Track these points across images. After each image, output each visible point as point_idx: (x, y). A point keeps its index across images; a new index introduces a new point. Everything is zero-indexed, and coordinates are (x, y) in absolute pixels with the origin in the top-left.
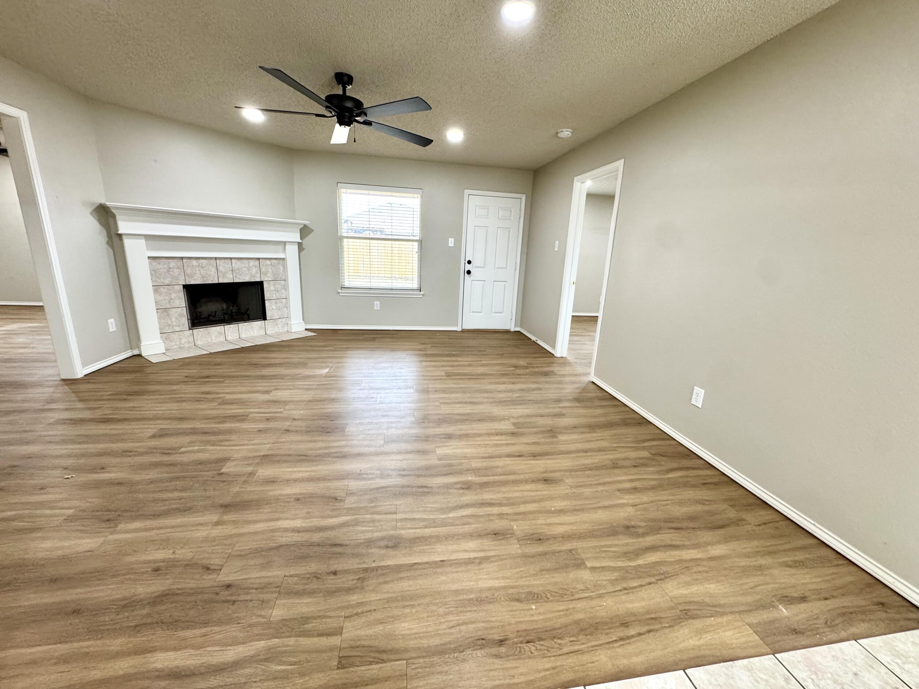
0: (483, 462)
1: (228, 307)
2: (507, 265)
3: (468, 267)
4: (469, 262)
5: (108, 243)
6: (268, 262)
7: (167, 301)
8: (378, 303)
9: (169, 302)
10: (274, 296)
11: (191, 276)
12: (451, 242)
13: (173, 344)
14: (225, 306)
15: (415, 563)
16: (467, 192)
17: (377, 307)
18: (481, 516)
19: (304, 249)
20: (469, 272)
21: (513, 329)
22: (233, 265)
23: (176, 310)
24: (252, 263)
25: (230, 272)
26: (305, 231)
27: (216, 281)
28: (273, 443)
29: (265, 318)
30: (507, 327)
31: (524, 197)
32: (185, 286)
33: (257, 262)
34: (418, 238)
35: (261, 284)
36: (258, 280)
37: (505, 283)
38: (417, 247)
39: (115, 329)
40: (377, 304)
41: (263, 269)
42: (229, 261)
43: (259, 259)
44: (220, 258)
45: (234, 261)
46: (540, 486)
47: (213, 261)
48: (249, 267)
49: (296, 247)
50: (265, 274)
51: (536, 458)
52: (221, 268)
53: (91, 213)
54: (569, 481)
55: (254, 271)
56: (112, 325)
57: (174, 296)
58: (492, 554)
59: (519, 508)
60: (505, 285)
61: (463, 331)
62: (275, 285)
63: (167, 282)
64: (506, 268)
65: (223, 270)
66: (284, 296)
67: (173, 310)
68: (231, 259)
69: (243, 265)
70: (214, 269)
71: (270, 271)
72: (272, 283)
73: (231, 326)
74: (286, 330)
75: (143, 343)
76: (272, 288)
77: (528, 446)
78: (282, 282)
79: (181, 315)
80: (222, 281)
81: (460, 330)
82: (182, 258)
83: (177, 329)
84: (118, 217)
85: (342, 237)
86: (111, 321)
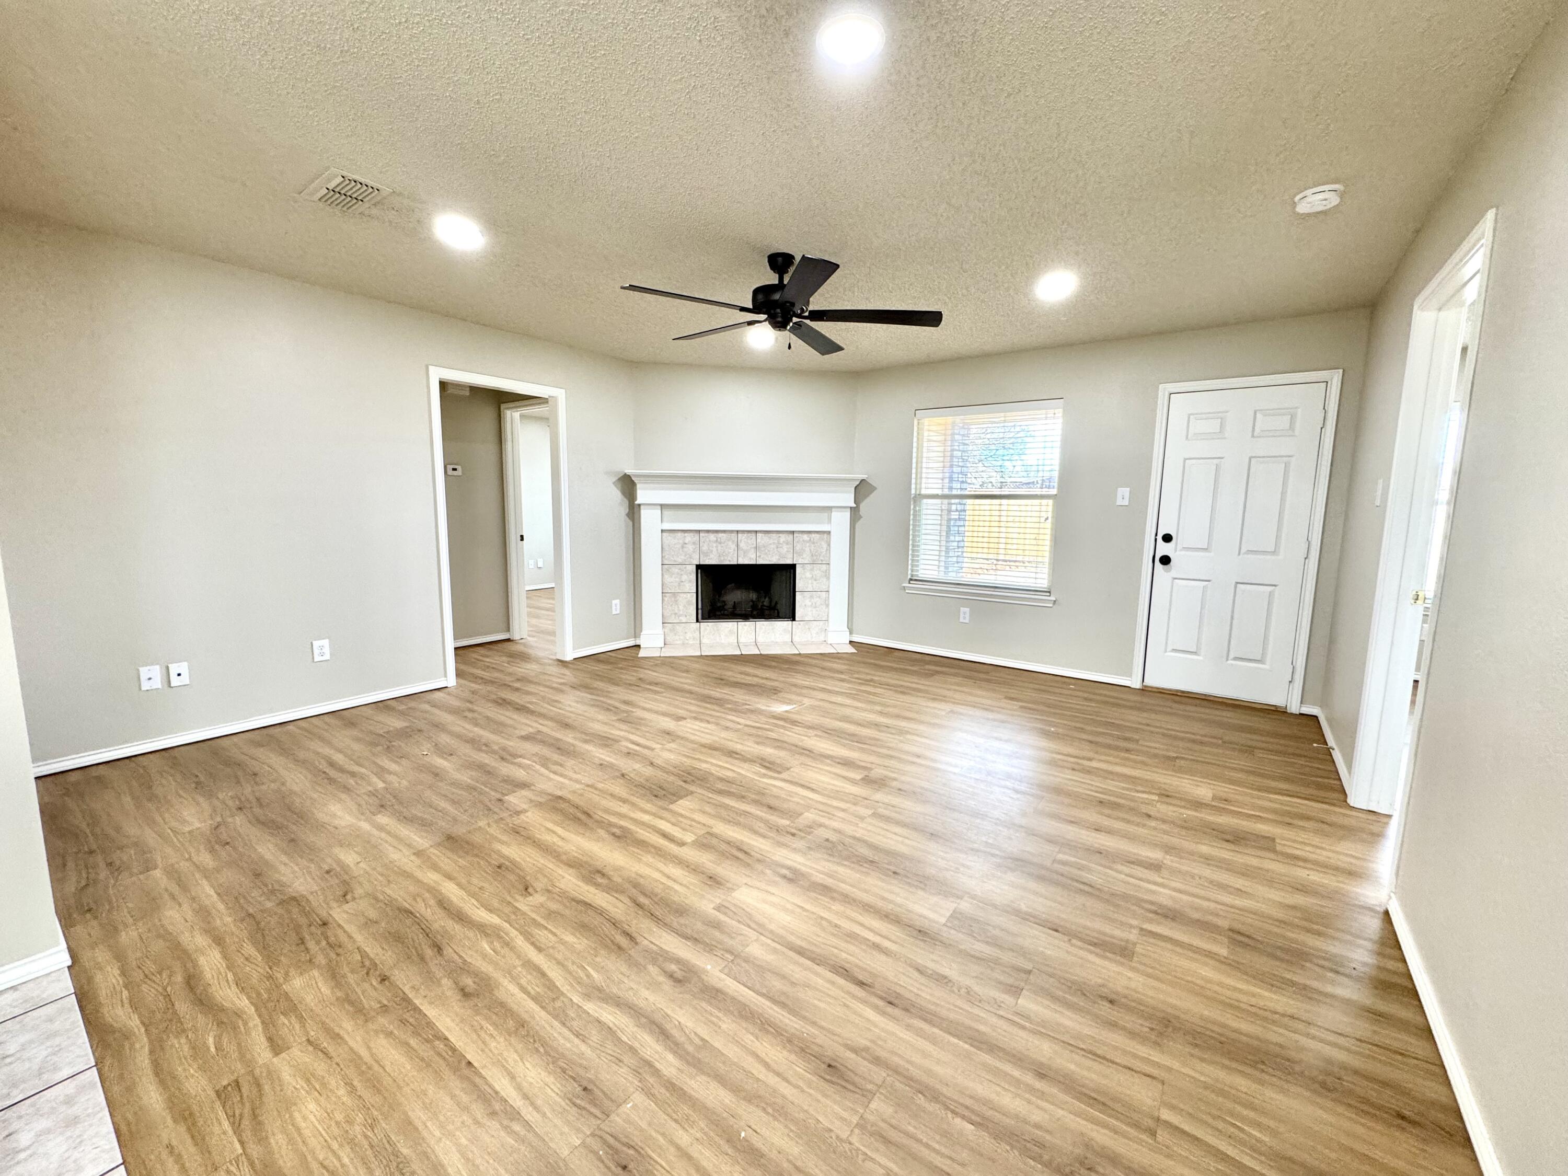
0: (775, 951)
1: (758, 598)
2: (1277, 545)
3: (1164, 549)
4: (1167, 538)
5: (628, 515)
6: (805, 537)
7: (676, 584)
8: (967, 610)
9: (679, 585)
10: (810, 586)
11: (706, 555)
12: (1123, 495)
13: (677, 637)
14: (753, 596)
15: (446, 1039)
16: (1165, 389)
17: (964, 618)
18: (619, 1039)
19: (861, 517)
20: (1165, 560)
21: (1295, 707)
22: (759, 540)
23: (685, 595)
24: (783, 538)
25: (753, 550)
26: (862, 489)
27: (735, 563)
28: (588, 786)
29: (794, 619)
30: (1275, 699)
31: (1336, 378)
32: (699, 567)
33: (791, 536)
34: (1054, 492)
35: (792, 567)
36: (789, 562)
37: (1270, 589)
38: (1050, 509)
39: (618, 612)
40: (965, 613)
41: (798, 547)
42: (754, 534)
43: (793, 532)
44: (743, 532)
45: (759, 535)
46: (798, 1068)
47: (734, 535)
48: (779, 543)
49: (847, 514)
50: (800, 554)
51: (890, 1009)
52: (742, 545)
53: (614, 483)
54: (880, 1107)
55: (785, 548)
56: (616, 606)
57: (684, 577)
58: (528, 1117)
59: (692, 1077)
60: (1271, 594)
61: (1145, 690)
62: (812, 570)
63: (680, 561)
64: (1274, 553)
65: (745, 548)
66: (824, 588)
67: (682, 595)
68: (756, 532)
69: (771, 541)
70: (734, 546)
71: (807, 549)
72: (808, 567)
73: (747, 623)
74: (822, 638)
75: (645, 632)
76: (808, 575)
77: (916, 974)
78: (824, 567)
79: (689, 603)
80: (742, 561)
81: (1137, 685)
82: (699, 531)
83: (684, 620)
84: (638, 486)
85: (920, 497)
86: (616, 602)
